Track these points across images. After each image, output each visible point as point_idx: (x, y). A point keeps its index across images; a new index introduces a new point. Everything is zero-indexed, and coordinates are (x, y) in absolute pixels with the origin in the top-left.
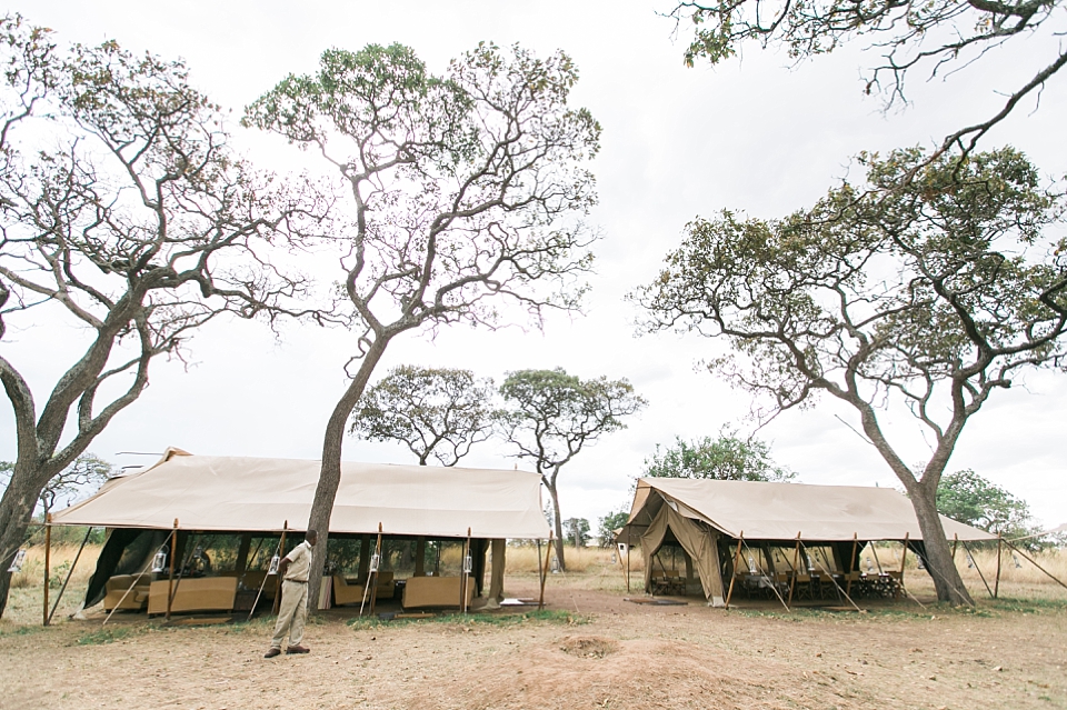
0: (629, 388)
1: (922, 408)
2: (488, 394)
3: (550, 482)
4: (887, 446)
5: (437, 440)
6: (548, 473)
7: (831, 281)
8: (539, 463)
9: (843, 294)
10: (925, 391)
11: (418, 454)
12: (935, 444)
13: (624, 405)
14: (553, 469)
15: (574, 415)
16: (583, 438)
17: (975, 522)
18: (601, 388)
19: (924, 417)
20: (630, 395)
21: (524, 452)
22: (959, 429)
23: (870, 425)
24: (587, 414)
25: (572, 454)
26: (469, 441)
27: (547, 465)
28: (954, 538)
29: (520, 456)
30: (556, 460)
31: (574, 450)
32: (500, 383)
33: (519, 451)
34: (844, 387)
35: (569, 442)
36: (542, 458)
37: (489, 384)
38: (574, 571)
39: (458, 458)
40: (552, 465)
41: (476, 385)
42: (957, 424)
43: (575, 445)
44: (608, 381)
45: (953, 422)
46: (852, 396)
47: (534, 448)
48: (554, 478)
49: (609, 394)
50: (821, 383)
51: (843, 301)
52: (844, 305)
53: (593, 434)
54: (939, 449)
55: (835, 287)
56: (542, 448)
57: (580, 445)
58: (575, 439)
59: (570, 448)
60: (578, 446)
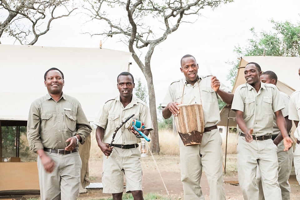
3: (143, 62)
5: (12, 17)
6: (142, 53)
8: (131, 43)
14: (147, 49)
16: (182, 13)
21: (114, 30)
25: (169, 31)
26: (48, 17)
27: (140, 44)
29: (110, 35)
30: (151, 38)
31: (171, 27)
33: (108, 29)
35: (166, 19)
36: (134, 35)
38: (169, 154)
39: (37, 36)
40: (146, 44)
43: (173, 22)
47: (126, 25)
48: (149, 58)
53: (193, 9)
56: (134, 25)
57: (179, 21)
58: (172, 15)
59: (167, 25)
60: (176, 23)
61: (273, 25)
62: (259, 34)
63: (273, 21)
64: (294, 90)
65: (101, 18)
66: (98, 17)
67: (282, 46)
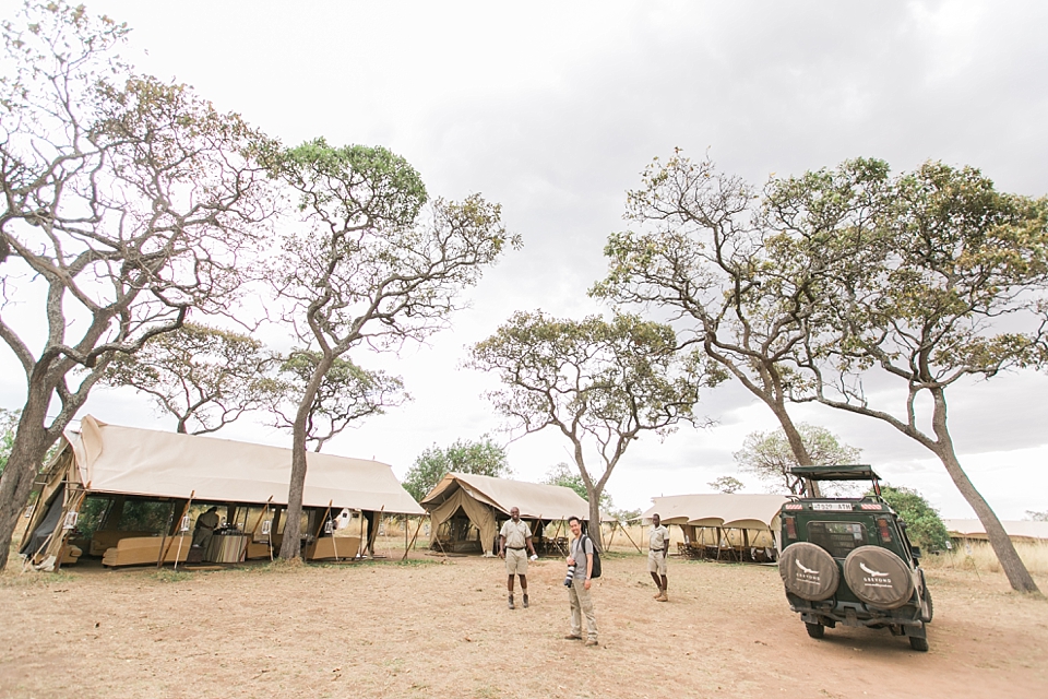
1: (604, 448)
4: (583, 467)
5: (203, 402)
9: (579, 371)
10: (606, 440)
11: (178, 416)
12: (605, 468)
19: (603, 455)
20: (400, 390)
23: (579, 455)
24: (355, 398)
25: (333, 433)
31: (336, 429)
34: (570, 429)
39: (224, 423)
44: (385, 375)
45: (614, 459)
46: (572, 436)
49: (383, 386)
50: (556, 421)
54: (606, 471)
57: (343, 426)
59: (333, 427)
60: (340, 427)
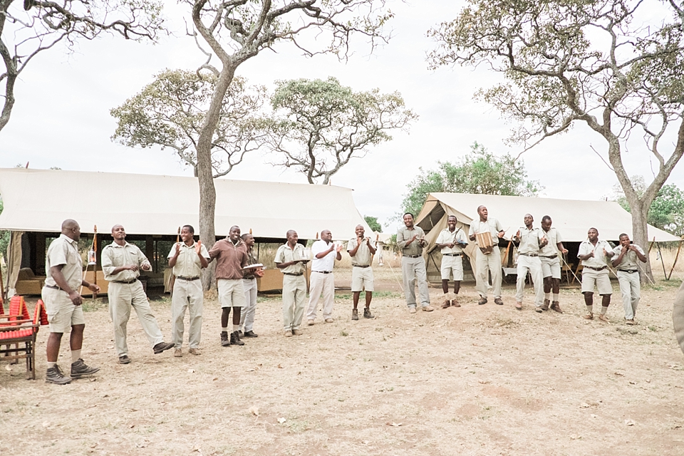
0: (400, 102)
1: (656, 142)
2: (259, 103)
4: (623, 172)
7: (606, 22)
8: (310, 173)
9: (614, 37)
10: (660, 130)
12: (657, 171)
13: (395, 118)
15: (341, 125)
16: (352, 149)
17: (666, 227)
18: (371, 100)
19: (655, 151)
20: (400, 109)
22: (677, 161)
23: (615, 155)
24: (356, 126)
25: (340, 164)
26: (243, 150)
28: (652, 241)
30: (325, 169)
31: (342, 161)
32: (271, 91)
34: (601, 122)
35: (338, 154)
37: (262, 92)
39: (232, 166)
40: (321, 175)
41: (248, 92)
42: (676, 156)
43: (343, 156)
44: (380, 93)
45: (674, 155)
46: (605, 131)
47: (305, 155)
49: (381, 107)
50: (583, 116)
51: (614, 43)
52: (614, 47)
54: (659, 175)
55: (609, 29)
56: (313, 158)
57: (349, 157)
58: (343, 150)
59: (339, 159)
60: (346, 158)
61: (440, 165)
62: (425, 172)
63: (439, 162)
64: (472, 220)
65: (282, 151)
66: (278, 149)
67: (445, 183)
